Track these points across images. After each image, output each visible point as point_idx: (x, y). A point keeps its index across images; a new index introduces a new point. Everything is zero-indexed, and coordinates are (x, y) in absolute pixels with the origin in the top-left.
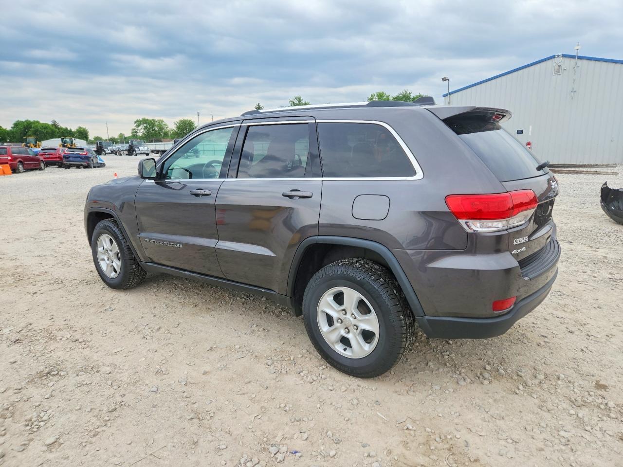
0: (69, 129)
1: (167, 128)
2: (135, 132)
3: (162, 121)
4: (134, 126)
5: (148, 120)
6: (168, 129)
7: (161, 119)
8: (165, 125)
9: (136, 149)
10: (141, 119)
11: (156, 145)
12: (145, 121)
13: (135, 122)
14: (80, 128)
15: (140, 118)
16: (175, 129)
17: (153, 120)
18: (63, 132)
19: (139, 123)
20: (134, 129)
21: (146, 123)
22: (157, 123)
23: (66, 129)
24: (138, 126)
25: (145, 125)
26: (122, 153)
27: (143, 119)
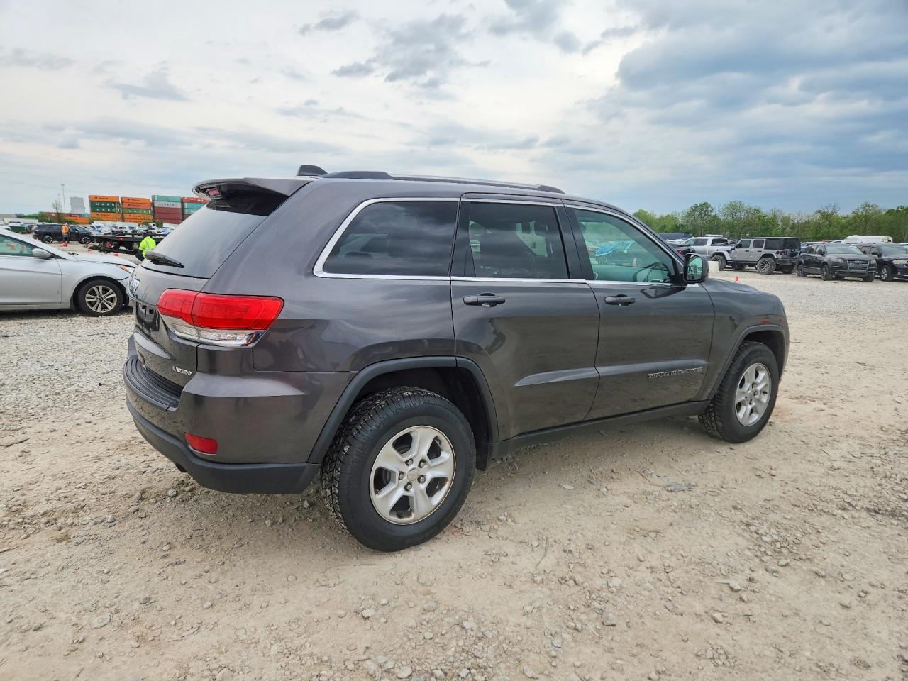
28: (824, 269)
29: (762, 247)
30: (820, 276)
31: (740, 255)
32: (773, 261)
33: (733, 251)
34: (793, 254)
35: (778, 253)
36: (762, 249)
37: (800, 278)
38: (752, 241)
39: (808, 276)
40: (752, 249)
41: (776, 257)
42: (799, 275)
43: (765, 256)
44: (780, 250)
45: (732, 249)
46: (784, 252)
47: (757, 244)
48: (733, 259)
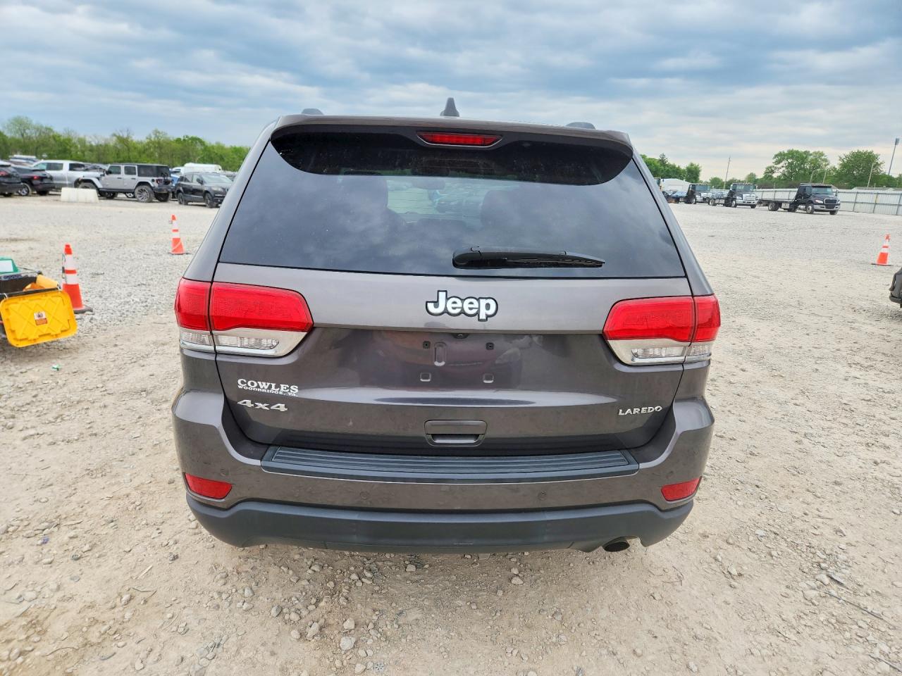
0: (677, 166)
1: (826, 165)
2: (770, 171)
3: (822, 154)
4: (771, 163)
5: (797, 152)
6: (828, 167)
7: (821, 151)
8: (826, 160)
9: (738, 198)
10: (786, 152)
11: (777, 193)
12: (792, 154)
13: (776, 156)
14: (692, 165)
15: (785, 149)
16: (838, 167)
17: (806, 152)
18: (668, 171)
19: (780, 157)
20: (771, 167)
21: (792, 158)
22: (810, 158)
23: (674, 167)
24: (778, 162)
25: (790, 161)
26: (717, 201)
27: (789, 151)
28: (207, 197)
29: (135, 174)
30: (204, 204)
31: (112, 182)
32: (150, 189)
33: (103, 178)
34: (167, 182)
35: (153, 181)
36: (136, 176)
37: (181, 206)
38: (123, 167)
39: (189, 203)
40: (123, 175)
41: (152, 185)
42: (180, 203)
43: (141, 184)
44: (155, 178)
45: (101, 175)
46: (159, 180)
47: (129, 171)
48: (105, 187)
